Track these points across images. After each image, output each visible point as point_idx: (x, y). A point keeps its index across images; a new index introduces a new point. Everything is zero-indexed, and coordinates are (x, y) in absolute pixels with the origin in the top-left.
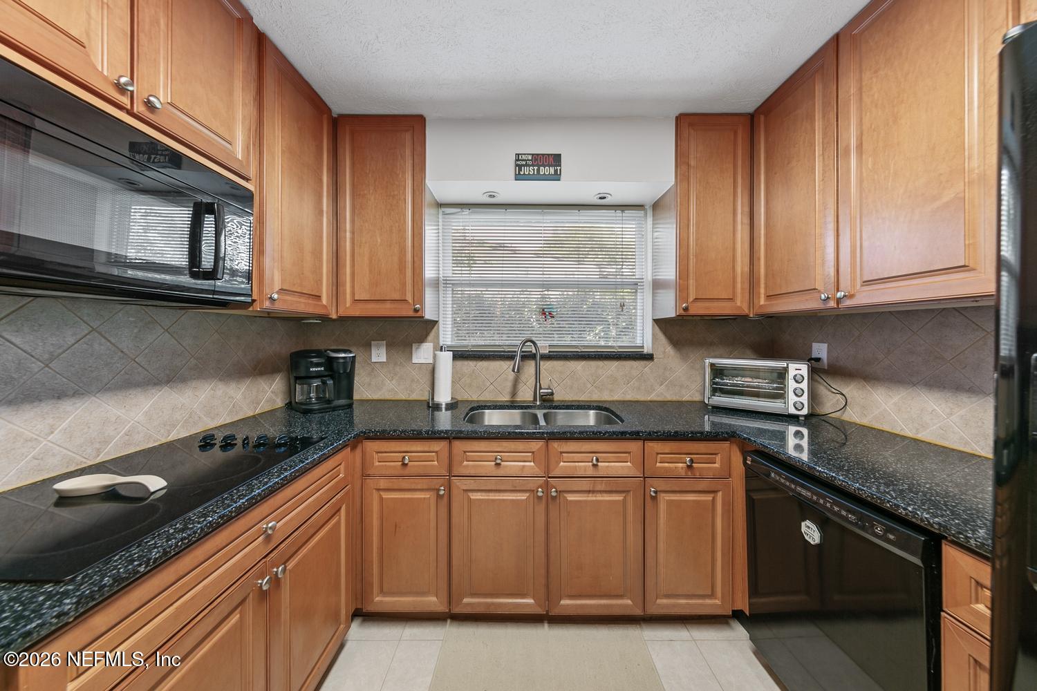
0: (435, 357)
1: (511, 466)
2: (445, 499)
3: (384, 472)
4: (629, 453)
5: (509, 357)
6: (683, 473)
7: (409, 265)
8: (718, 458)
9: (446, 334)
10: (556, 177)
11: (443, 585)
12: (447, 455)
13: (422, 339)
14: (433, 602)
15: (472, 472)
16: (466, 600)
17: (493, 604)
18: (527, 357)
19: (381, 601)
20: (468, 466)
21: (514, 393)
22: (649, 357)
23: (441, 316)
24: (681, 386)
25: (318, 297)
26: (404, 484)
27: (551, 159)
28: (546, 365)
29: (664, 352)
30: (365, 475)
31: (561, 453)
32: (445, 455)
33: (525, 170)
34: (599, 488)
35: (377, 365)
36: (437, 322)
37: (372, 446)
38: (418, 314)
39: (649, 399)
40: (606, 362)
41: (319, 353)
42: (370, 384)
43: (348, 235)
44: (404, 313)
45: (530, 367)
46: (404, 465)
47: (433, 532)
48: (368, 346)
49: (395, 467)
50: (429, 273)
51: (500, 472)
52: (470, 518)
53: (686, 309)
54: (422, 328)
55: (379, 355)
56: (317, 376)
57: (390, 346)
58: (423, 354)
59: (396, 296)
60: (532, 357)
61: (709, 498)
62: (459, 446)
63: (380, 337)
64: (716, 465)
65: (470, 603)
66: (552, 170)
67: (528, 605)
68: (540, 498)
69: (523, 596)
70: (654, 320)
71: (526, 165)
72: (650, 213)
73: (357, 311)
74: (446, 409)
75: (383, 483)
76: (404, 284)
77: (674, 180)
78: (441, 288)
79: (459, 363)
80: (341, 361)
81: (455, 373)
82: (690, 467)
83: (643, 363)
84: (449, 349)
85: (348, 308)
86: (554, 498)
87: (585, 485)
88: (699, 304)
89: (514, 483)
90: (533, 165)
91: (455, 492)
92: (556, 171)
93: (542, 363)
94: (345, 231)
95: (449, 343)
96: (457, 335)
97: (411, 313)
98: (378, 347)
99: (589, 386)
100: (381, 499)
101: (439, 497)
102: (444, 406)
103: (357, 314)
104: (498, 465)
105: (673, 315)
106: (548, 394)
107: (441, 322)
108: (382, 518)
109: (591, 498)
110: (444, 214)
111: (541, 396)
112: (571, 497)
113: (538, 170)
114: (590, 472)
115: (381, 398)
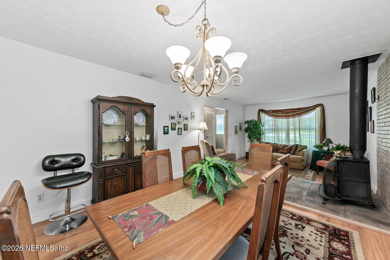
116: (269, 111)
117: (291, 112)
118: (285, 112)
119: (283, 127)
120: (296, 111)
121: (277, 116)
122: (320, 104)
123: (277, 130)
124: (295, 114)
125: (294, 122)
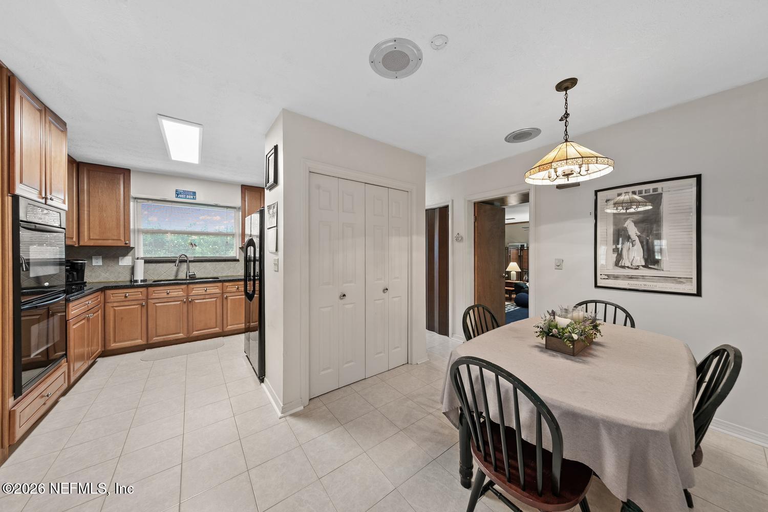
0: (134, 262)
1: (174, 294)
2: (145, 307)
3: (117, 300)
4: (218, 286)
5: (173, 261)
6: (235, 291)
7: (122, 226)
9: (141, 252)
10: (194, 198)
11: (144, 334)
12: (146, 292)
13: (125, 255)
14: (139, 342)
15: (157, 297)
16: (154, 339)
17: (166, 338)
18: (181, 261)
19: (114, 345)
20: (155, 296)
21: (176, 275)
22: (238, 260)
23: (137, 245)
26: (125, 304)
27: (192, 193)
30: (105, 302)
31: (193, 288)
33: (181, 196)
34: (207, 297)
35: (96, 267)
36: (134, 248)
37: (109, 292)
38: (128, 245)
39: (238, 275)
40: (220, 263)
42: (91, 276)
44: (120, 245)
45: (184, 266)
46: (126, 297)
47: (139, 319)
48: (90, 258)
49: (121, 298)
50: (132, 227)
51: (169, 296)
52: (156, 312)
54: (126, 250)
55: (97, 262)
57: (103, 258)
58: (126, 261)
59: (116, 238)
60: (185, 261)
62: (151, 289)
63: (99, 254)
65: (156, 339)
66: (192, 197)
68: (185, 302)
69: (179, 333)
72: (238, 210)
73: (92, 243)
74: (141, 281)
75: (115, 304)
76: (120, 233)
78: (136, 234)
79: (147, 265)
80: (80, 264)
81: (145, 268)
83: (235, 262)
84: (142, 258)
85: (86, 242)
86: (190, 302)
87: (202, 297)
89: (175, 299)
90: (183, 194)
91: (149, 304)
93: (190, 264)
94: (84, 211)
95: (142, 256)
96: (144, 253)
97: (123, 245)
98: (97, 259)
100: (114, 310)
101: (142, 306)
103: (92, 244)
104: (168, 294)
105: (240, 246)
106: (193, 274)
107: (136, 248)
108: (114, 316)
109: (205, 301)
110: (137, 202)
111: (189, 276)
112: (196, 301)
113: (186, 196)
114: (204, 293)
115: (99, 281)
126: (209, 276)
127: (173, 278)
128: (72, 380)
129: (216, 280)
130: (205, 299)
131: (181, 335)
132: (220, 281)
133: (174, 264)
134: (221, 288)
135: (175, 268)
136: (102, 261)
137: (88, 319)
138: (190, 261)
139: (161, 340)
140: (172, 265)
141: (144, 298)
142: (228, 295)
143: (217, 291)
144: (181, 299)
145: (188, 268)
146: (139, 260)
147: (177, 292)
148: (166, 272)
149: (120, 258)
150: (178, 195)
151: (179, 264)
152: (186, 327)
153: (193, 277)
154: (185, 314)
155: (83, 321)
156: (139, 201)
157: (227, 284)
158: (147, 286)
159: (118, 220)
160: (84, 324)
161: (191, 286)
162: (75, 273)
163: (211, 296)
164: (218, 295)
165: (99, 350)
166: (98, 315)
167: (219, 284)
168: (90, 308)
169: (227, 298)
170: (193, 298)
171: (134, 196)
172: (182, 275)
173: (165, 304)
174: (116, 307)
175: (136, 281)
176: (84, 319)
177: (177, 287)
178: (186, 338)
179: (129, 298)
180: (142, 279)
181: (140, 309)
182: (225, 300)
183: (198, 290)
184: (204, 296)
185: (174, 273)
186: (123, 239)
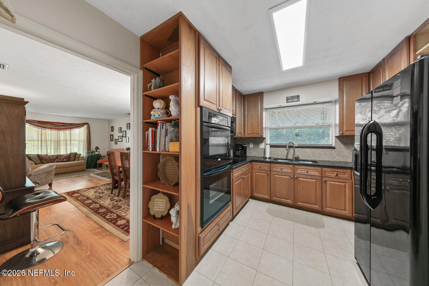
0: (265, 146)
1: (285, 170)
3: (256, 169)
4: (317, 170)
5: (285, 147)
6: (334, 177)
7: (260, 126)
8: (347, 174)
9: (268, 141)
10: (298, 101)
11: (269, 193)
12: (270, 166)
13: (262, 142)
14: (266, 197)
15: (275, 171)
16: (274, 198)
17: (281, 200)
18: (290, 147)
19: (256, 195)
20: (274, 169)
21: (287, 156)
22: (334, 148)
23: (267, 136)
24: (347, 157)
25: (242, 134)
26: (261, 171)
27: (296, 97)
28: (296, 149)
29: (340, 147)
30: (252, 169)
31: (298, 168)
32: (269, 166)
33: (289, 101)
34: (308, 177)
36: (266, 138)
37: (254, 163)
38: (262, 137)
39: (334, 161)
40: (318, 149)
41: (241, 145)
42: (249, 153)
43: (246, 120)
44: (259, 136)
45: (292, 150)
46: (260, 167)
47: (267, 182)
48: (249, 144)
49: (258, 168)
50: (264, 126)
51: (282, 171)
52: (275, 180)
53: (342, 134)
54: (262, 139)
55: (251, 146)
56: (240, 150)
57: (254, 144)
58: (262, 146)
59: (257, 133)
60: (292, 147)
61: (344, 184)
62: (272, 165)
63: (252, 142)
64: (346, 176)
65: (275, 198)
66: (297, 100)
67: (290, 202)
68: (292, 178)
69: (288, 199)
70: (336, 136)
71: (289, 99)
72: (334, 103)
74: (268, 159)
75: (256, 171)
76: (258, 130)
77: (338, 96)
78: (266, 130)
79: (271, 148)
80: (245, 147)
81: (270, 151)
82: (337, 175)
83: (331, 149)
84: (269, 144)
85: (247, 136)
86: (296, 178)
87: (305, 176)
88: (348, 132)
89: (286, 174)
90: (291, 99)
91: (271, 174)
92: (298, 100)
93: (295, 149)
96: (271, 141)
98: (251, 144)
99: (311, 156)
100: (256, 174)
101: (268, 175)
102: (268, 158)
104: (282, 169)
105: (338, 135)
106: (297, 157)
108: (256, 178)
109: (306, 180)
110: (267, 111)
111: (295, 158)
112: (300, 179)
113: (293, 100)
114: (306, 174)
115: (252, 156)
116: (32, 121)
117: (62, 125)
118: (55, 124)
119: (53, 139)
120: (67, 126)
121: (44, 127)
122: (87, 123)
123: (44, 141)
124: (66, 128)
125: (65, 135)
126: (309, 159)
127: (285, 158)
128: (234, 214)
129: (315, 164)
130: (307, 178)
131: (289, 201)
132: (319, 166)
133: (285, 149)
134: (321, 172)
135: (286, 152)
136: (253, 146)
137: (243, 179)
138: (296, 147)
139: (278, 200)
140: (284, 149)
141: (269, 170)
142: (327, 179)
143: (317, 174)
144: (290, 175)
145: (294, 152)
146: (267, 145)
147: (287, 169)
148: (281, 153)
149: (260, 144)
150: (288, 101)
151: (288, 149)
152: (293, 197)
153: (297, 159)
154: (292, 187)
155: (241, 180)
156: (268, 110)
157: (326, 169)
158: (270, 162)
159: (258, 122)
160: (241, 181)
161: (296, 167)
162: (243, 151)
163: (312, 177)
164: (318, 178)
165: (249, 195)
166: (249, 176)
167: (319, 169)
168: (244, 172)
169: (326, 182)
170: (298, 176)
171: (266, 108)
172: (290, 157)
173: (280, 176)
174: (256, 172)
175: (266, 158)
176: (241, 178)
177: (287, 166)
178: (292, 205)
179: (262, 168)
180: (269, 157)
181: (267, 175)
182: (323, 183)
183: (301, 170)
184: (307, 176)
185: (285, 154)
186: (260, 133)
